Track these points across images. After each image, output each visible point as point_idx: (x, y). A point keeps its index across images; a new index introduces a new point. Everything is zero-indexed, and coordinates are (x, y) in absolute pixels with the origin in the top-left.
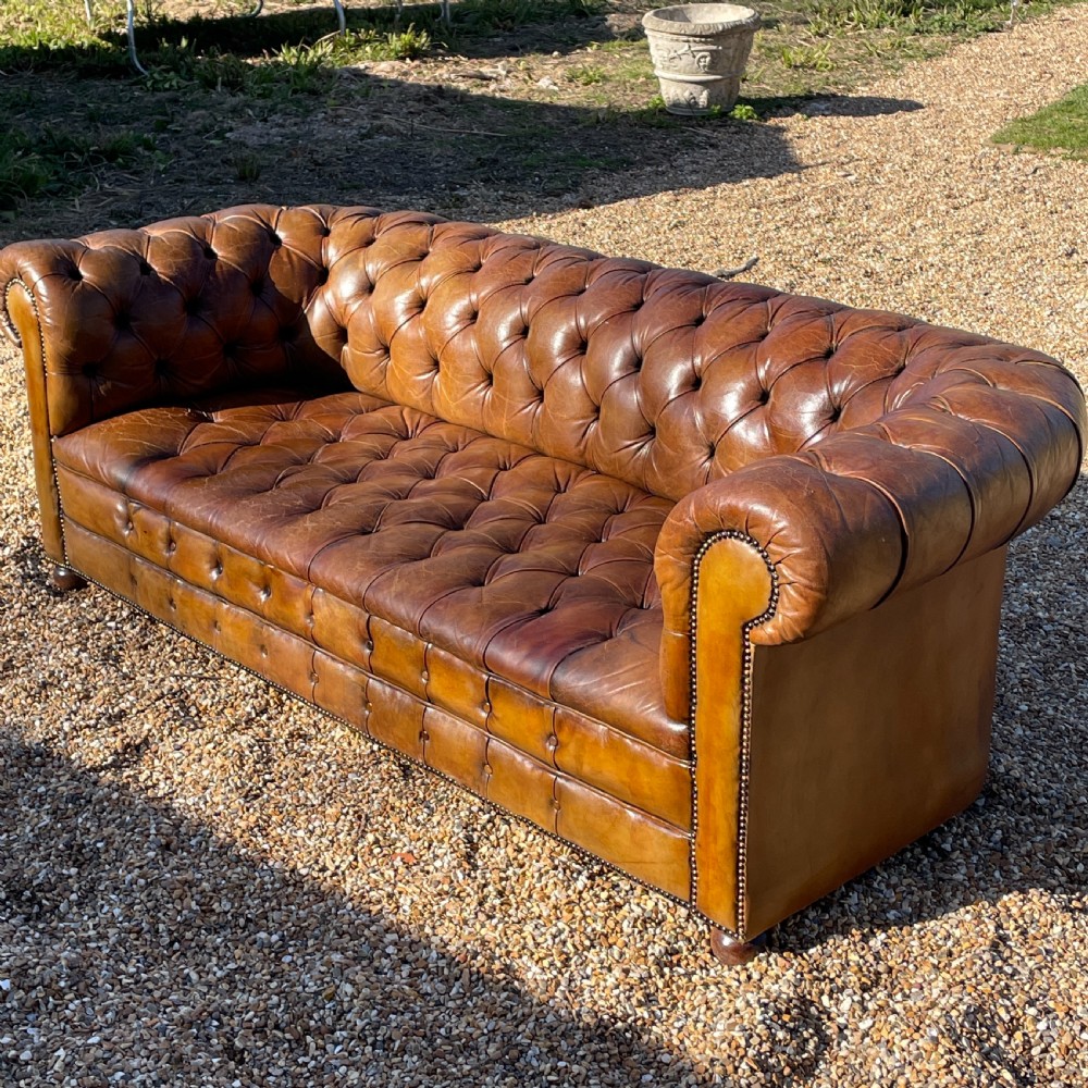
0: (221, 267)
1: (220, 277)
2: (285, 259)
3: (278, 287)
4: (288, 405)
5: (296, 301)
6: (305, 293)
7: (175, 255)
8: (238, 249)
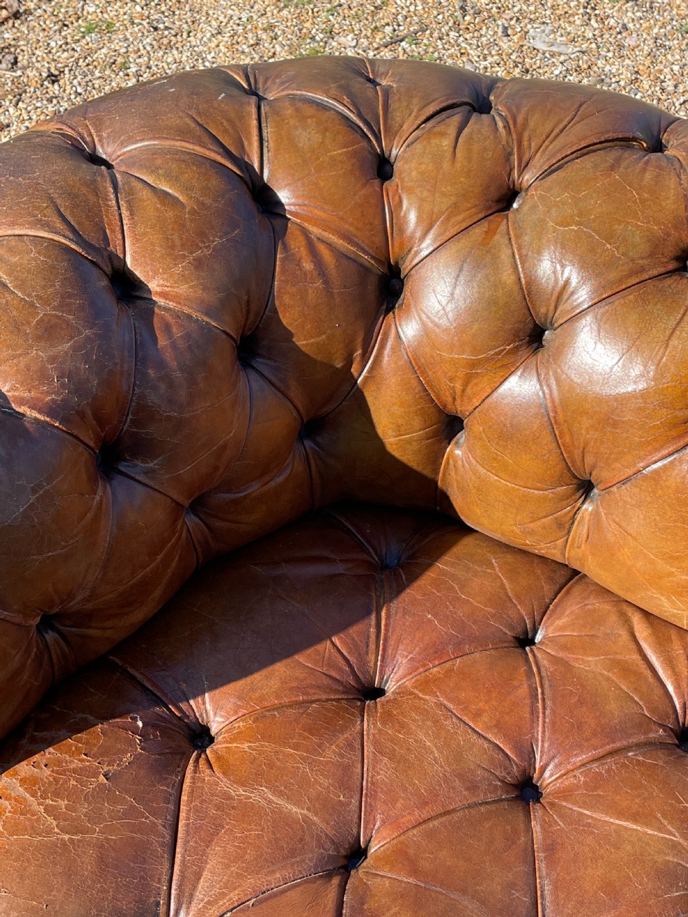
0: (167, 328)
1: (168, 356)
2: (308, 266)
3: (301, 342)
4: (354, 631)
5: (339, 365)
6: (359, 340)
7: (48, 332)
8: (199, 264)
